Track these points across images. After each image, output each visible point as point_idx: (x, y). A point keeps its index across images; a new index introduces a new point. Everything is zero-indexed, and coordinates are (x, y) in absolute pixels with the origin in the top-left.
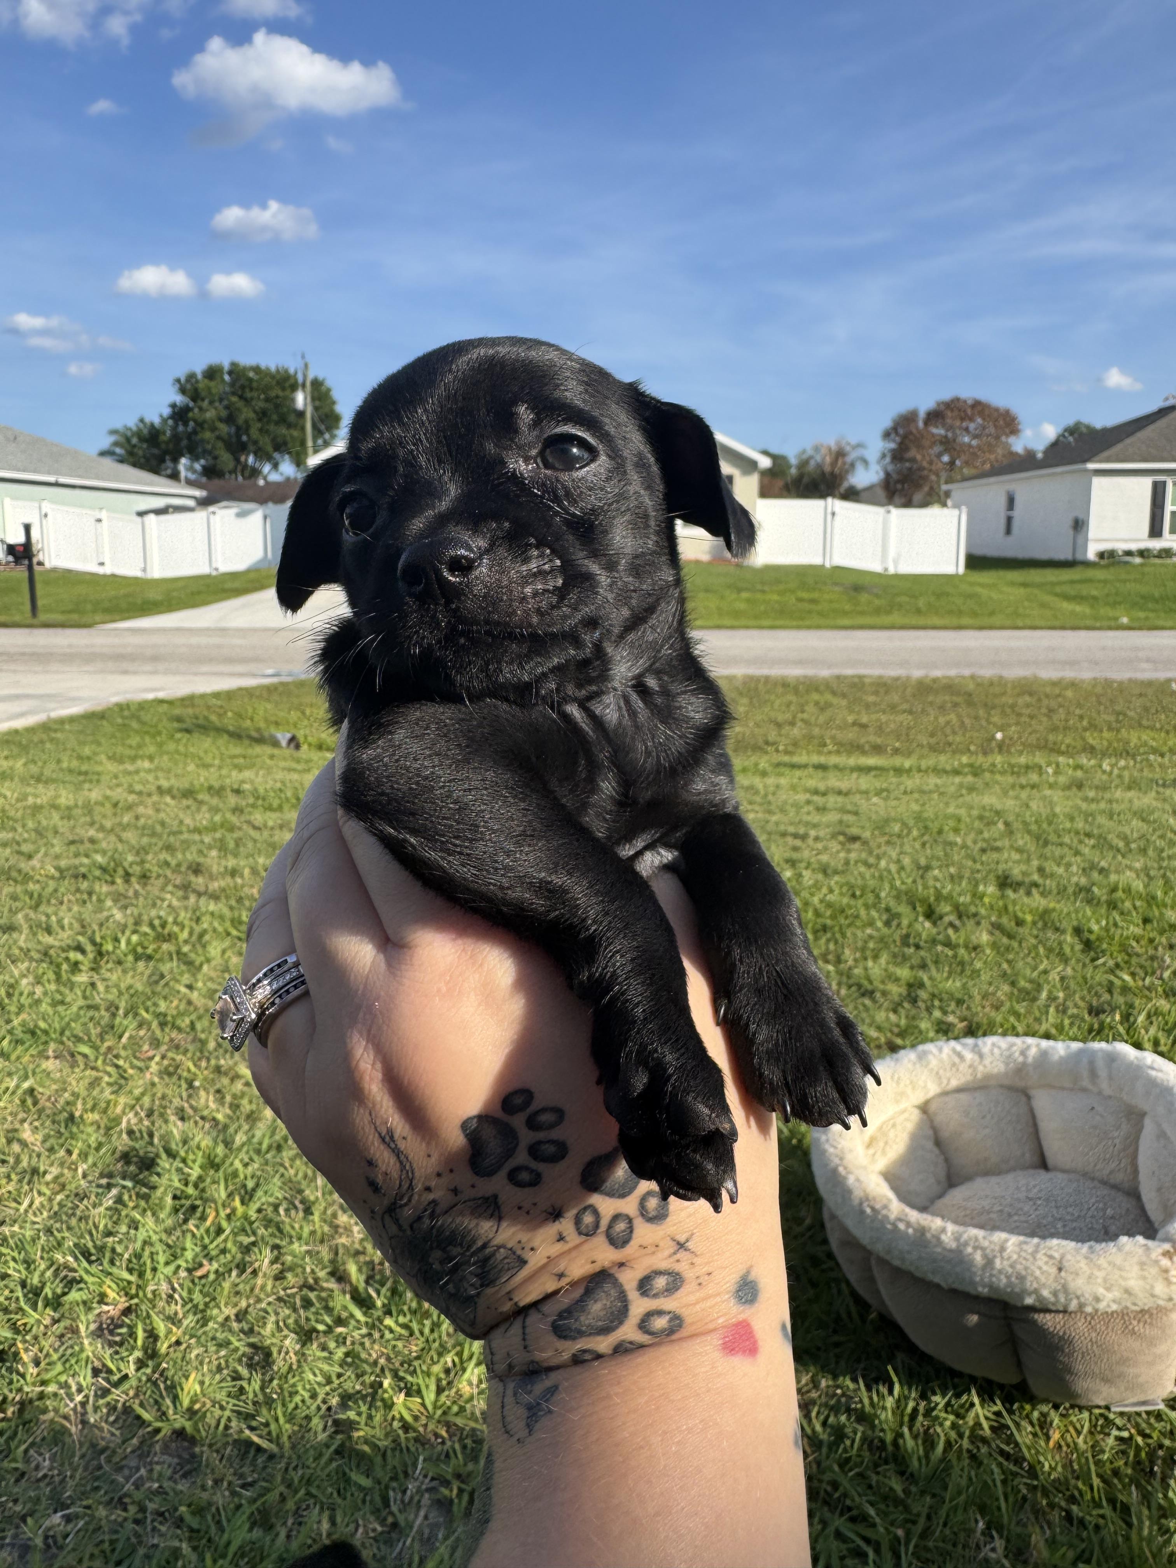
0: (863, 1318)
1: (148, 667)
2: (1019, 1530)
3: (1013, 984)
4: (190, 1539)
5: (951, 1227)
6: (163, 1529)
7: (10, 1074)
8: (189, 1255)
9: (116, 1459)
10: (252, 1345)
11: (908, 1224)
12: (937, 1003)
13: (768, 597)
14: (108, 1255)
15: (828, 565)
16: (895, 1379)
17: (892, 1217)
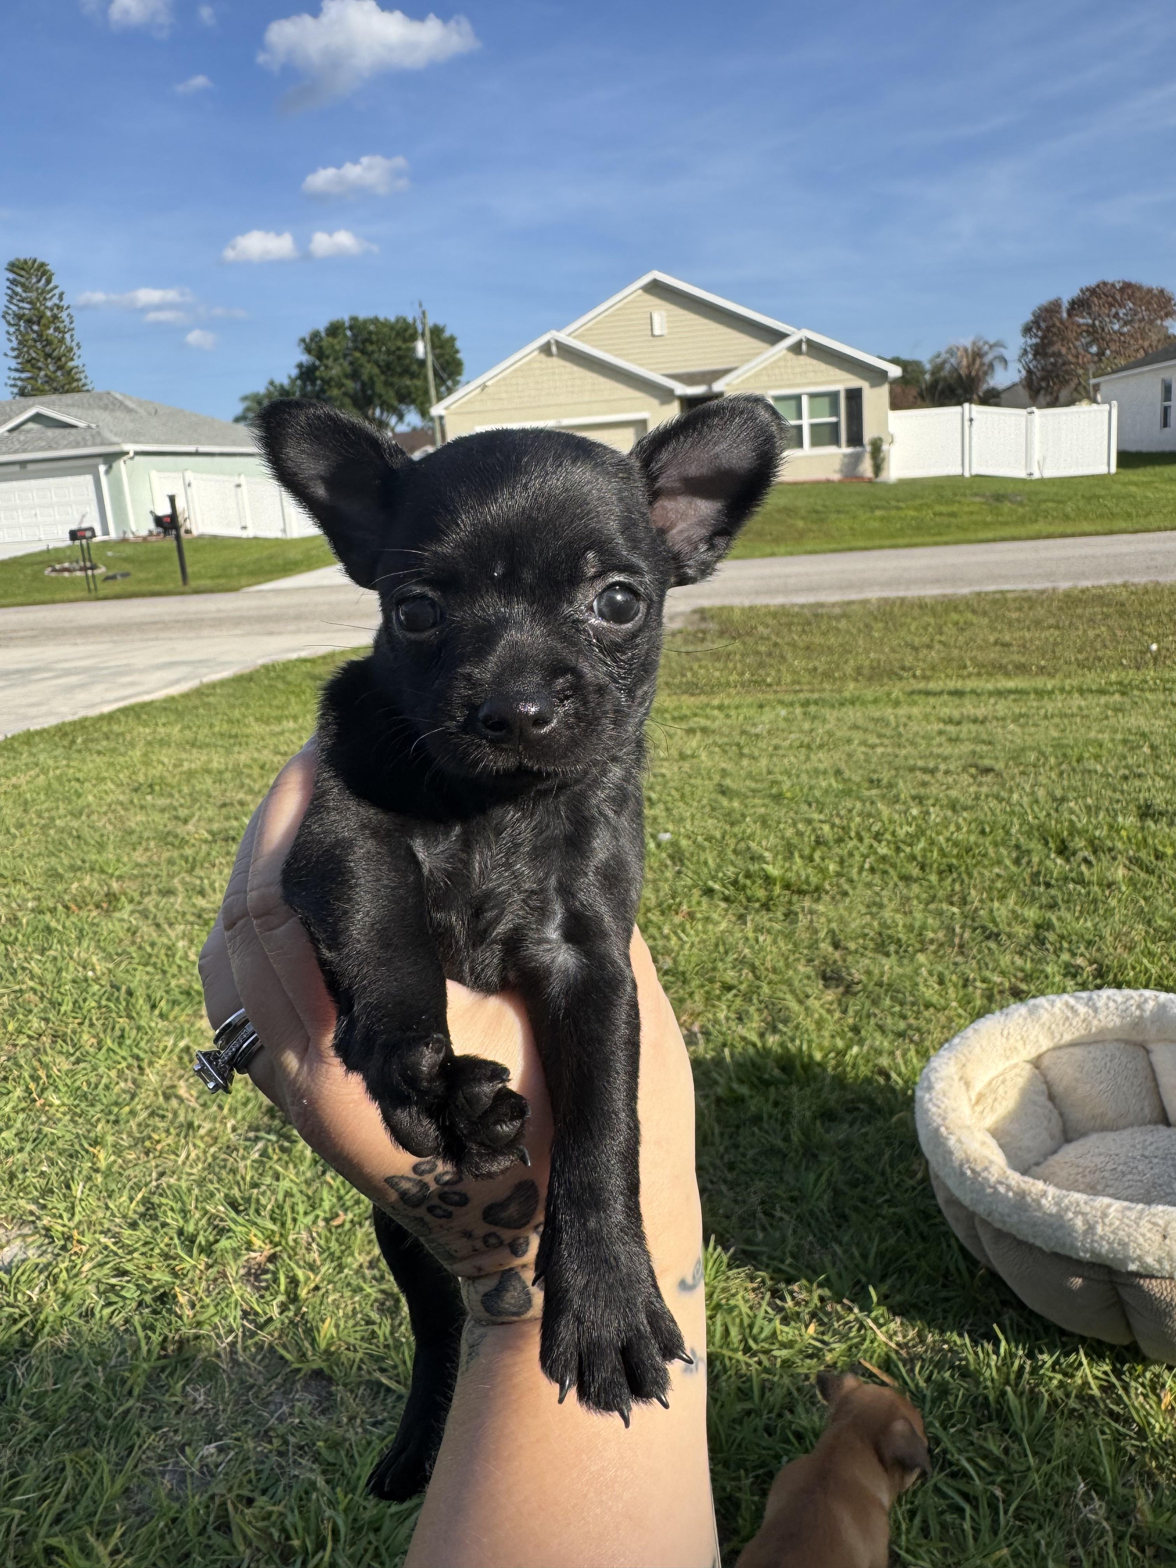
0: (972, 1275)
1: (292, 627)
2: (1125, 1491)
3: (1149, 923)
4: (324, 1472)
5: (1052, 1191)
6: (304, 1462)
7: (168, 1033)
8: (326, 1205)
9: (263, 1395)
10: (383, 1291)
11: (1009, 1188)
12: (1065, 945)
13: (902, 514)
14: (253, 1206)
15: (967, 474)
16: (1001, 1337)
17: (993, 1180)
